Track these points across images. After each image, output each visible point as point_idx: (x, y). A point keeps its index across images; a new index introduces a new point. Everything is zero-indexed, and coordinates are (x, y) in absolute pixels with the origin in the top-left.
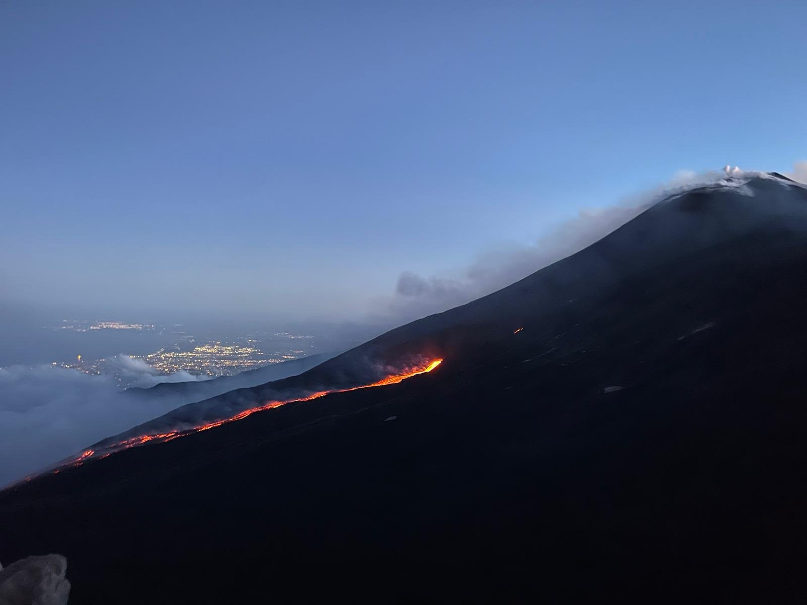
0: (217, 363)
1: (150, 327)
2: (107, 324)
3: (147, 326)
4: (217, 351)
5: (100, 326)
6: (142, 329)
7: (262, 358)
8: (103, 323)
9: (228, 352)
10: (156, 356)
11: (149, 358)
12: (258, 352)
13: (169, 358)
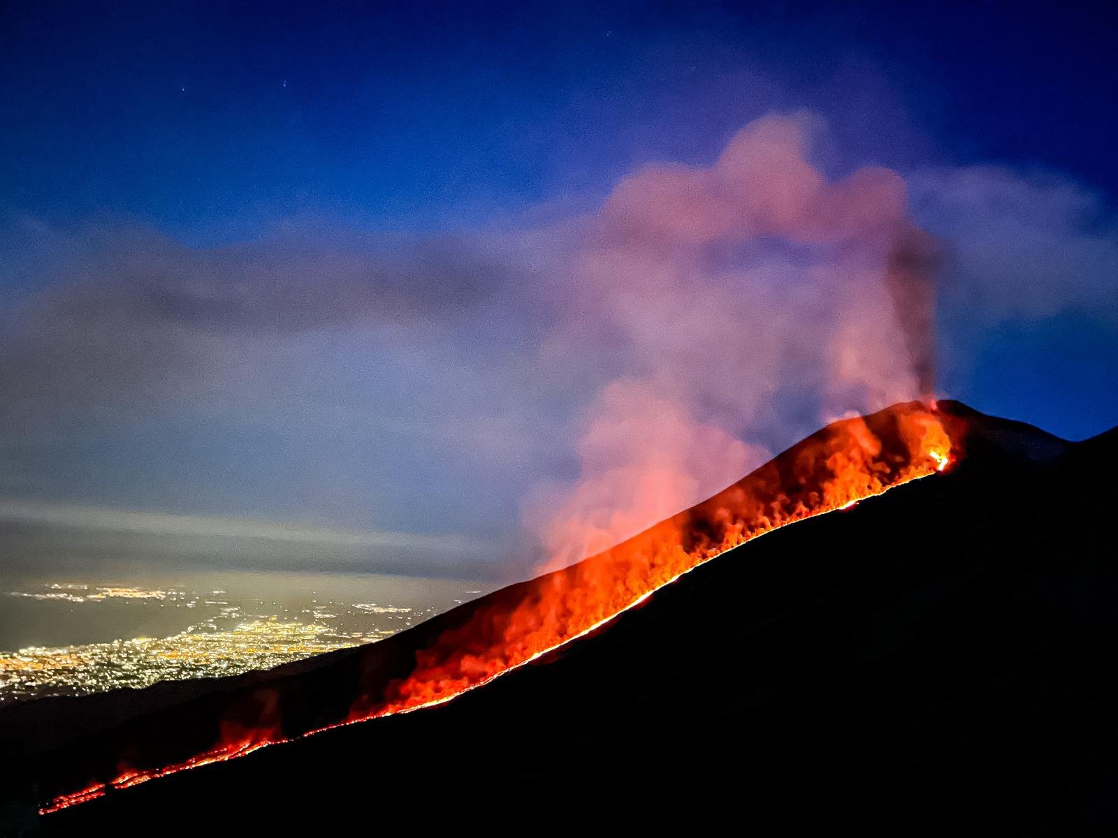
0: (267, 649)
1: (177, 596)
2: (115, 591)
3: (174, 593)
4: (270, 631)
5: (104, 593)
6: (165, 599)
7: (334, 640)
8: (109, 590)
9: (285, 633)
10: (180, 639)
11: (168, 642)
12: (329, 632)
13: (198, 641)
